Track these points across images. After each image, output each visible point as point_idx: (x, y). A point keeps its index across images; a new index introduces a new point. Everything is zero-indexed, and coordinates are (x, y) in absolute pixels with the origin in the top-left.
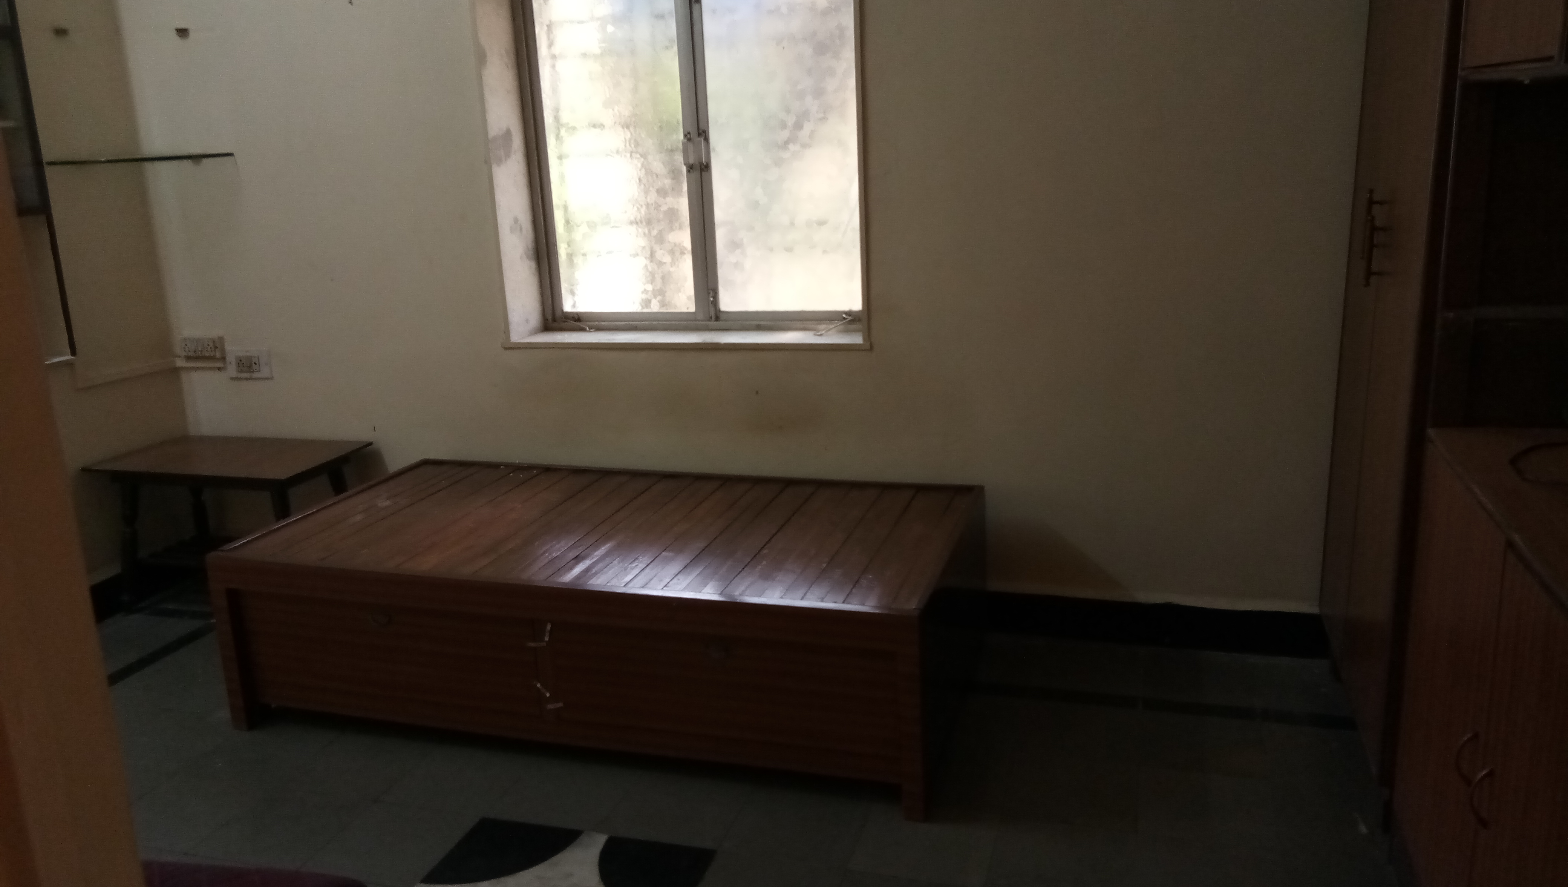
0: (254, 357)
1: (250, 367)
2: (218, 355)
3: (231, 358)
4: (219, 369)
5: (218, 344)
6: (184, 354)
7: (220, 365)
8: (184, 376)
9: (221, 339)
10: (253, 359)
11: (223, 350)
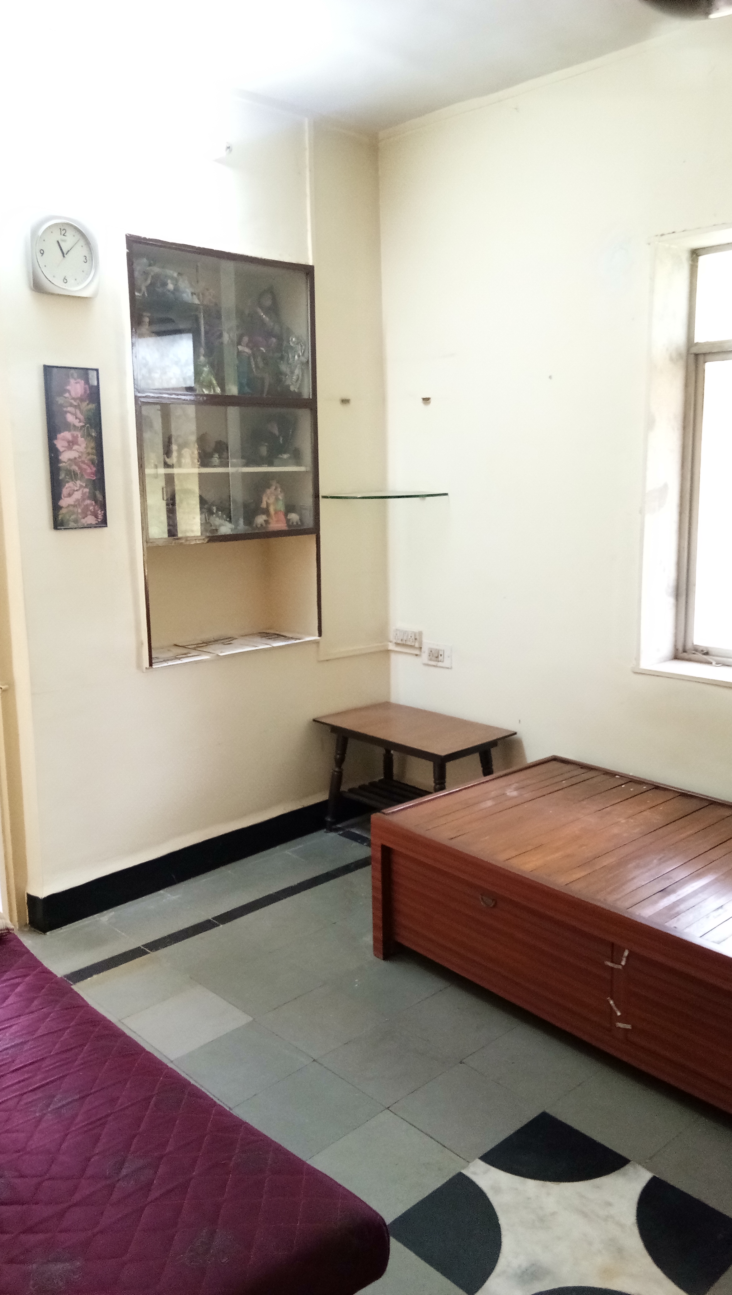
0: (441, 650)
1: (437, 657)
2: (417, 645)
3: (425, 648)
4: (417, 655)
5: (418, 637)
6: (394, 641)
7: (417, 652)
8: (393, 657)
9: (421, 633)
10: (440, 651)
11: (421, 643)
